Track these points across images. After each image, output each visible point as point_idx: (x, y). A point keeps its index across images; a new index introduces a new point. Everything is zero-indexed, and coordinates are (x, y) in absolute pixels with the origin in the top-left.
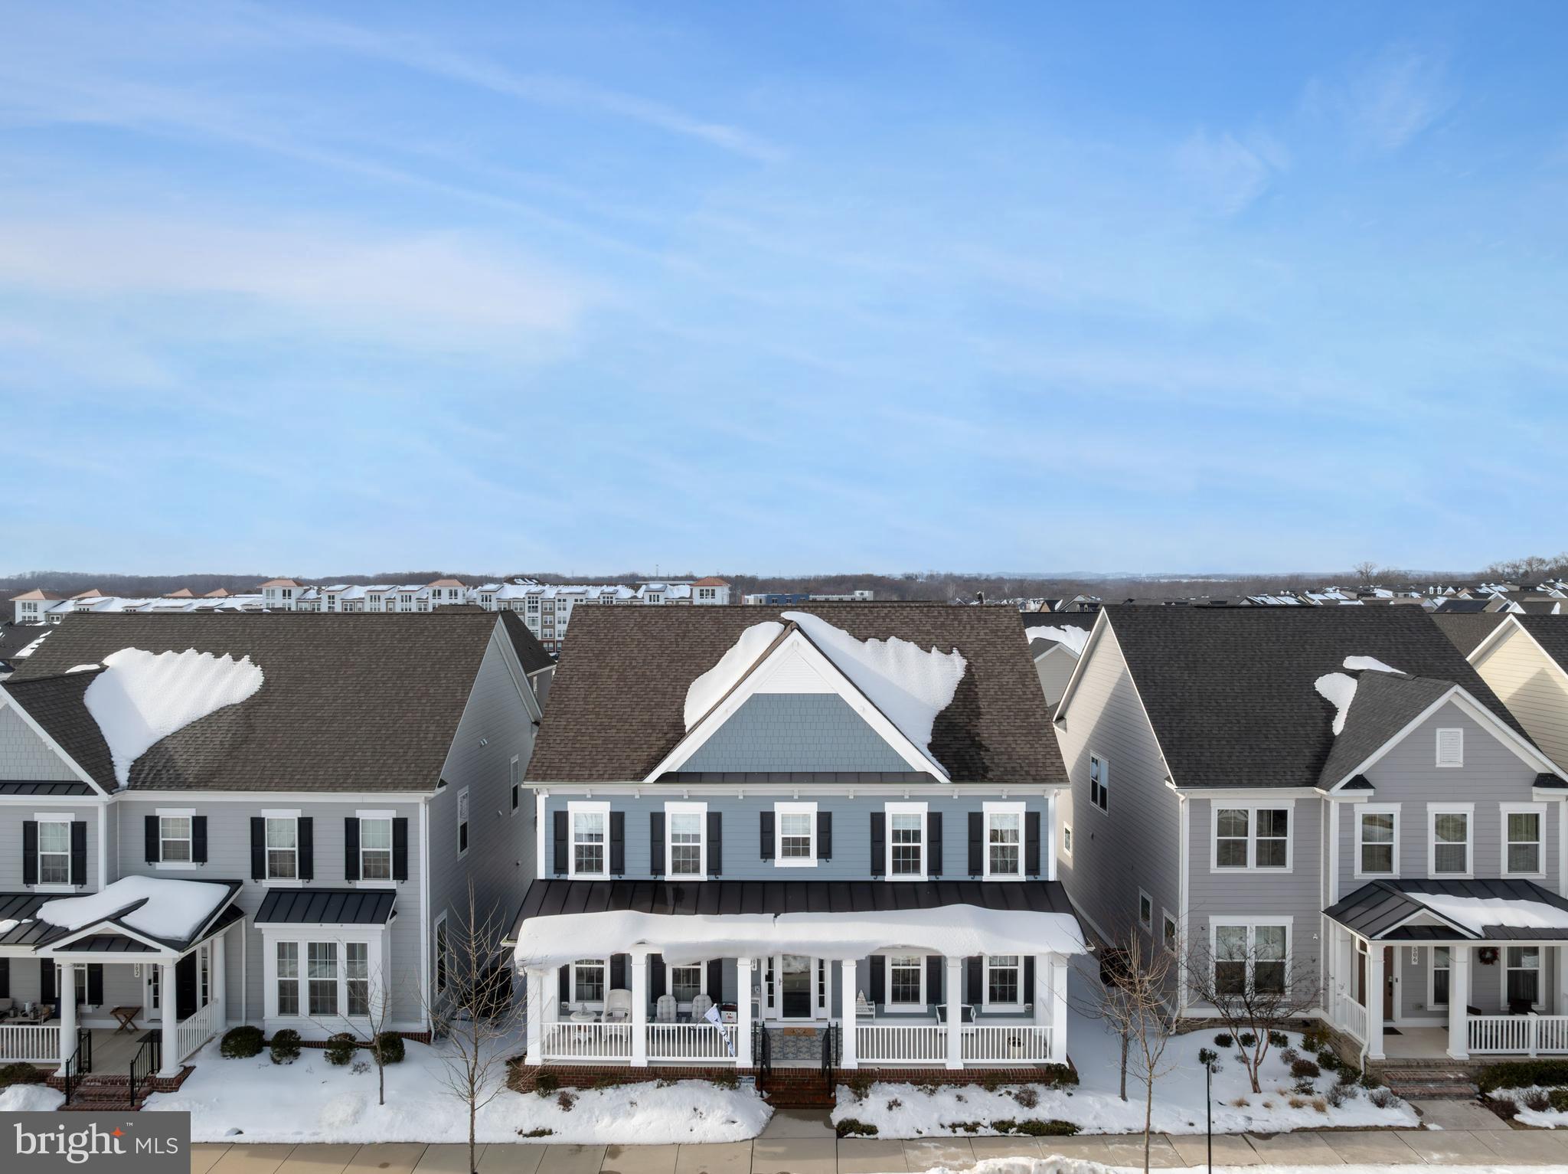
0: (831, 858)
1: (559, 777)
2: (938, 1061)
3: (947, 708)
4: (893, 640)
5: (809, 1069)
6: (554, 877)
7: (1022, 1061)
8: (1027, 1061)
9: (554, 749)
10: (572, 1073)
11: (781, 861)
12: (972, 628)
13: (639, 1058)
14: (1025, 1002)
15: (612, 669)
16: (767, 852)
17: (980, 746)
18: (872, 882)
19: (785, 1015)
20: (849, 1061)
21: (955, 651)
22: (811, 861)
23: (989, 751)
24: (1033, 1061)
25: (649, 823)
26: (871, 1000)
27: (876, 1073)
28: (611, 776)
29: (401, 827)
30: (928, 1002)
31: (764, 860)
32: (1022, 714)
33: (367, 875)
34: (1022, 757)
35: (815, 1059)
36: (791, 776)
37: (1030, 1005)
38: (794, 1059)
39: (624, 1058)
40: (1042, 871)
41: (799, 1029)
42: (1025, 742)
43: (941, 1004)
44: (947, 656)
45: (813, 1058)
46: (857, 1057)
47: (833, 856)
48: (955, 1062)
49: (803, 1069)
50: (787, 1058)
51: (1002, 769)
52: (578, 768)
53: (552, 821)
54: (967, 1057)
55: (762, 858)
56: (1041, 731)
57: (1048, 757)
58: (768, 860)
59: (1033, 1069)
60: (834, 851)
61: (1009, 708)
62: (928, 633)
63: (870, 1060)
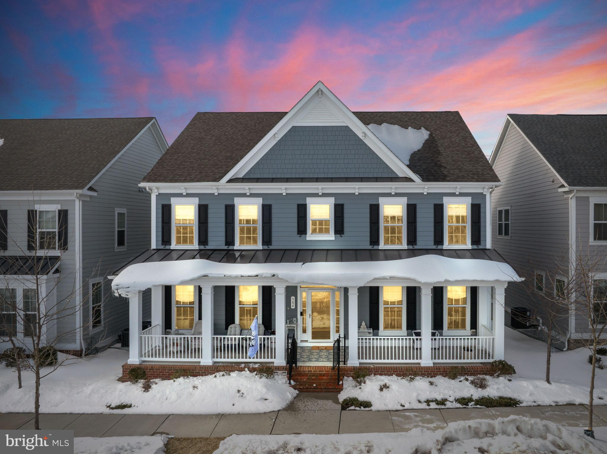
0: (343, 234)
1: (164, 180)
2: (415, 361)
3: (418, 150)
4: (384, 125)
5: (325, 367)
6: (162, 247)
7: (473, 361)
8: (476, 361)
9: (165, 168)
10: (159, 370)
11: (310, 237)
12: (432, 120)
13: (206, 360)
14: (471, 329)
15: (213, 136)
16: (302, 230)
17: (441, 166)
18: (370, 250)
19: (313, 338)
20: (353, 361)
21: (422, 128)
22: (331, 237)
23: (447, 168)
24: (480, 361)
25: (224, 212)
26: (370, 328)
27: (371, 369)
28: (198, 180)
29: (63, 215)
30: (407, 329)
31: (300, 235)
32: (466, 153)
33: (42, 247)
34: (468, 171)
35: (330, 361)
36: (317, 180)
37: (475, 330)
38: (316, 361)
39: (197, 360)
40: (482, 243)
41: (323, 346)
42: (469, 164)
43: (416, 329)
44: (418, 130)
45: (328, 360)
46: (359, 358)
47: (345, 233)
48: (426, 361)
49: (320, 366)
50: (311, 361)
51: (456, 176)
52: (178, 177)
53: (160, 211)
54: (435, 359)
55: (298, 234)
56: (479, 160)
57: (485, 170)
58: (302, 235)
59: (481, 366)
60: (346, 229)
61: (458, 151)
62: (406, 121)
63: (368, 361)
